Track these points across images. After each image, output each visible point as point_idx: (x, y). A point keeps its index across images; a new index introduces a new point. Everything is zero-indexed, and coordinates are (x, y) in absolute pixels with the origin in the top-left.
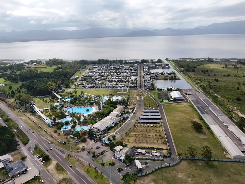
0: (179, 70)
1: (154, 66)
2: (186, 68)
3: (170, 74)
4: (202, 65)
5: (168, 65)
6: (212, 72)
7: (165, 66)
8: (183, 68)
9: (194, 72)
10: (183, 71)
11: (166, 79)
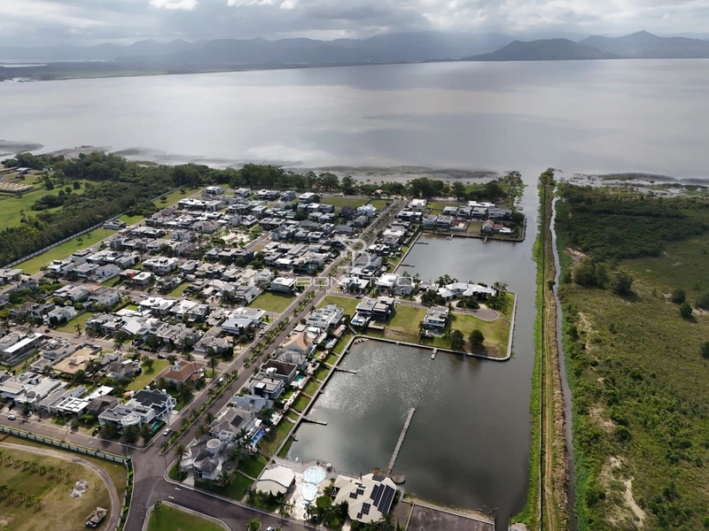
1: (444, 219)
7: (497, 227)
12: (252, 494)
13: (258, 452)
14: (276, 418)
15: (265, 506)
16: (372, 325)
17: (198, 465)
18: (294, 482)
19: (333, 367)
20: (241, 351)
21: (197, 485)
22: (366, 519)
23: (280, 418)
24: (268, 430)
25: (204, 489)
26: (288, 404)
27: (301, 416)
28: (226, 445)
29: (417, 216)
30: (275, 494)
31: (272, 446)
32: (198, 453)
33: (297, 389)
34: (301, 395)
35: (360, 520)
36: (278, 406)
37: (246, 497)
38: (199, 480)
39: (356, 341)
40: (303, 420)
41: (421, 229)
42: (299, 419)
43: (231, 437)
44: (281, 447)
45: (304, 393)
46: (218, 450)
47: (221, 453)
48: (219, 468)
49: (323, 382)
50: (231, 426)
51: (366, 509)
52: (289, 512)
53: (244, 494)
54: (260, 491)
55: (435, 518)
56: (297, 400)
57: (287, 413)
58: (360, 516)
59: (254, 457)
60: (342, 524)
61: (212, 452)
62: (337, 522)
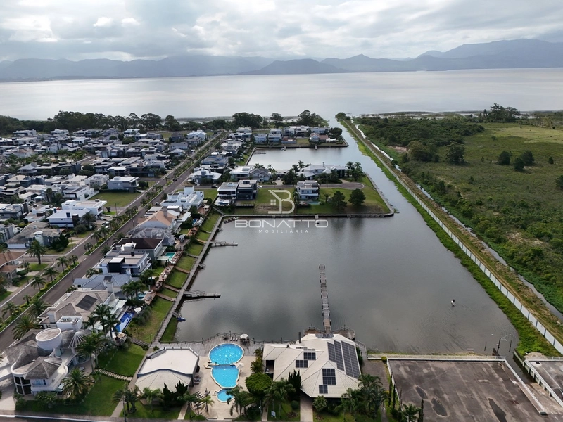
0: (383, 157)
1: (274, 136)
2: (417, 144)
3: (337, 176)
4: (479, 131)
5: (337, 132)
6: (551, 161)
7: (323, 137)
8: (404, 145)
9: (463, 163)
10: (405, 159)
11: (302, 211)
12: (131, 398)
13: (127, 341)
14: (147, 296)
15: (157, 413)
16: (238, 204)
17: (22, 372)
18: (197, 369)
19: (208, 243)
20: (77, 242)
21: (20, 408)
22: (335, 392)
23: (153, 295)
24: (138, 310)
25: (38, 411)
26: (161, 279)
27: (182, 292)
28: (73, 334)
29: (247, 136)
30: (173, 389)
31: (148, 330)
32: (20, 354)
33: (168, 264)
34: (174, 271)
35: (326, 396)
36: (147, 282)
37: (120, 407)
38: (27, 398)
39: (225, 220)
40: (185, 298)
41: (254, 144)
42: (180, 297)
43: (80, 324)
44: (163, 330)
45: (179, 269)
46: (58, 344)
47: (64, 349)
48: (63, 370)
49: (200, 257)
50: (78, 310)
51: (329, 377)
52: (202, 412)
53: (117, 401)
54: (146, 390)
55: (425, 371)
56: (170, 276)
57: (161, 290)
58: (323, 389)
59: (122, 347)
60: (297, 408)
61: (45, 348)
62: (288, 408)
